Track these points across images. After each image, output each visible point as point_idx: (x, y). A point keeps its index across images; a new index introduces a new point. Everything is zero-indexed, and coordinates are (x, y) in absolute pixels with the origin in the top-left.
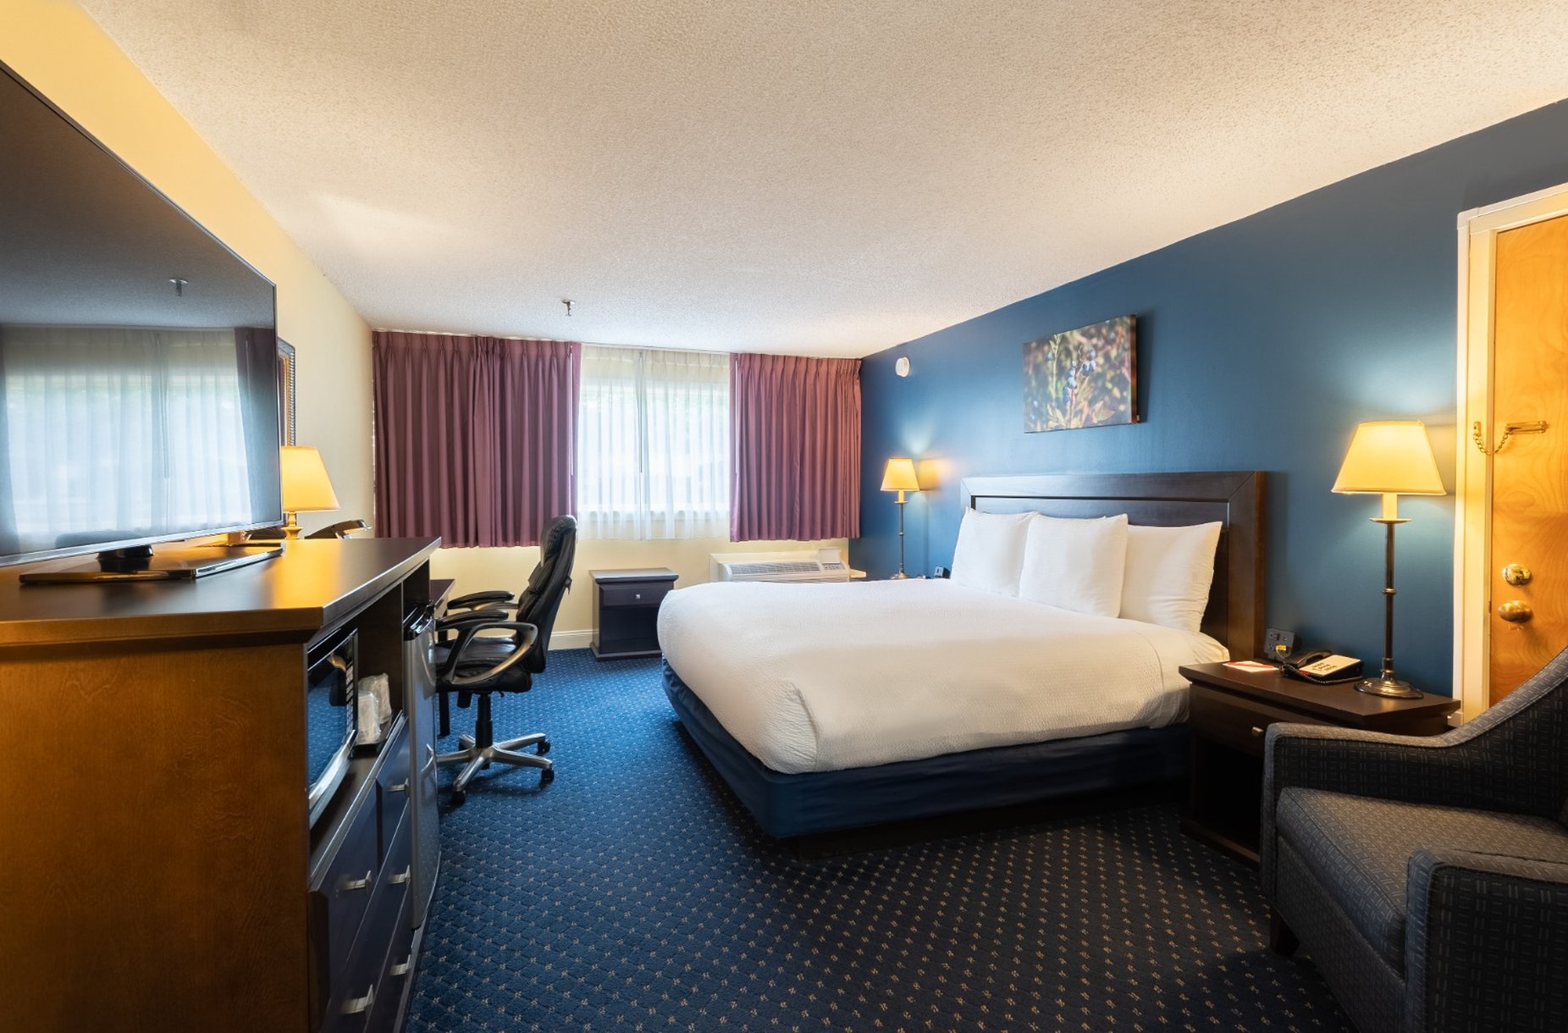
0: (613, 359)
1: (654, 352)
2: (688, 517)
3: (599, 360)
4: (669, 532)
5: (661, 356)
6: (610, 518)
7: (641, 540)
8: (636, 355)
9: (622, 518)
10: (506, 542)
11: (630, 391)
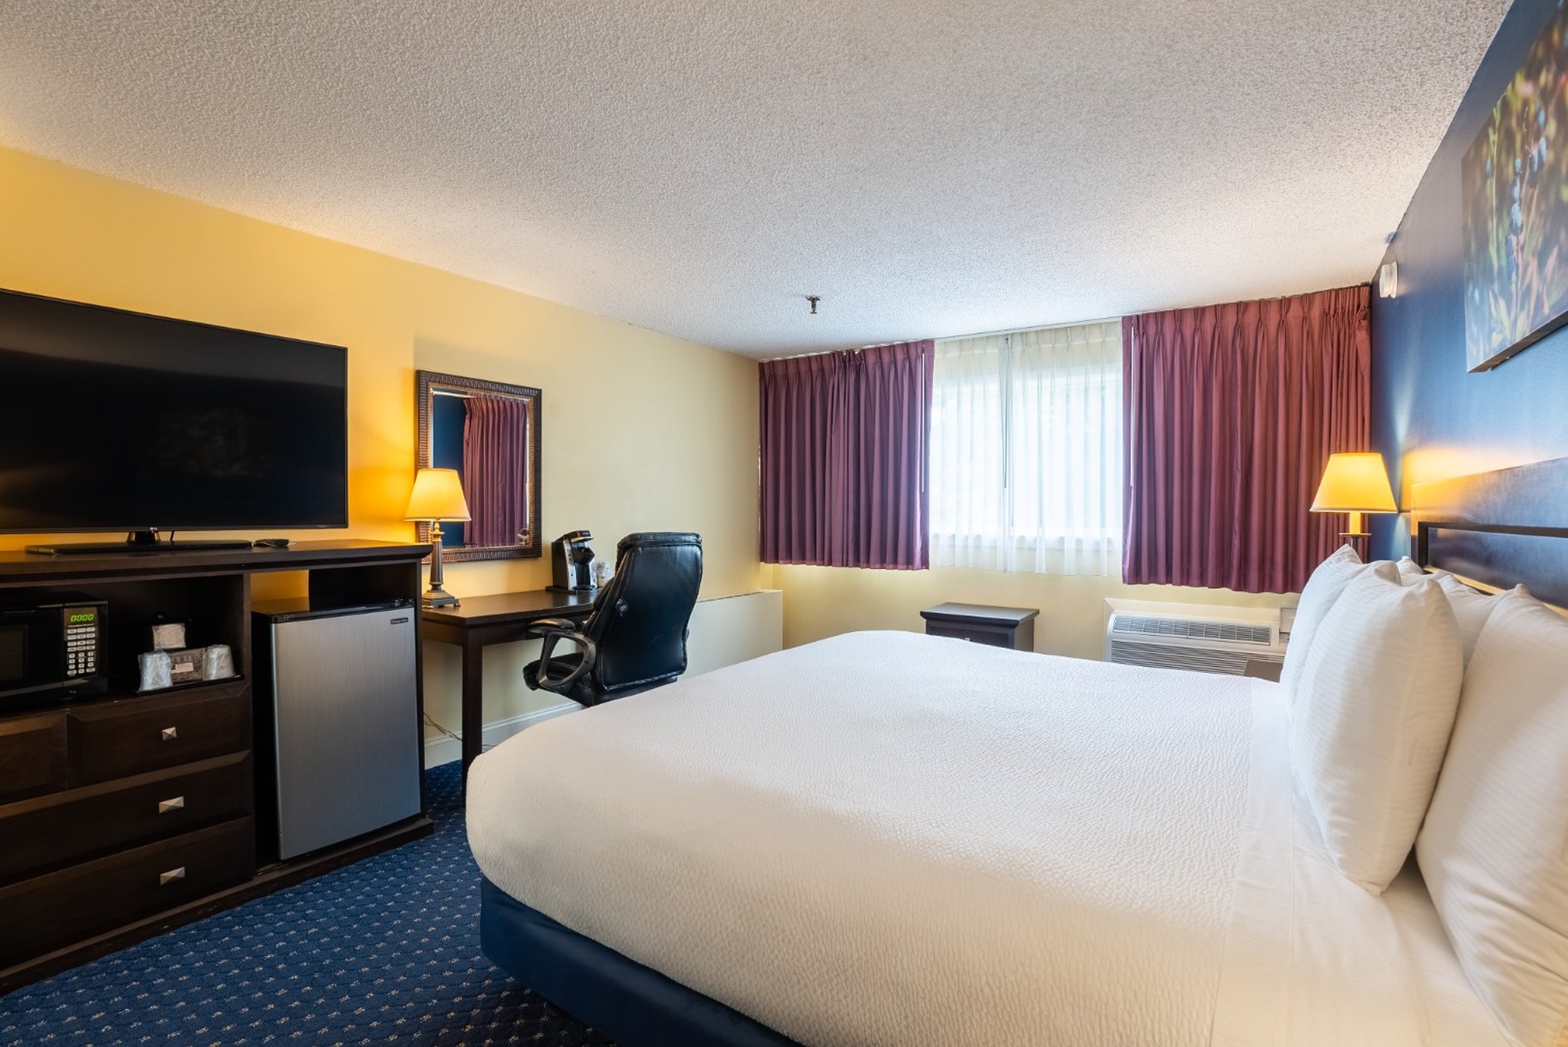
0: (976, 352)
1: (1024, 334)
2: (1070, 546)
3: (960, 355)
4: (1042, 565)
5: (1032, 338)
6: (971, 543)
7: (1005, 571)
8: (1002, 341)
9: (985, 543)
10: (857, 563)
11: (994, 387)
